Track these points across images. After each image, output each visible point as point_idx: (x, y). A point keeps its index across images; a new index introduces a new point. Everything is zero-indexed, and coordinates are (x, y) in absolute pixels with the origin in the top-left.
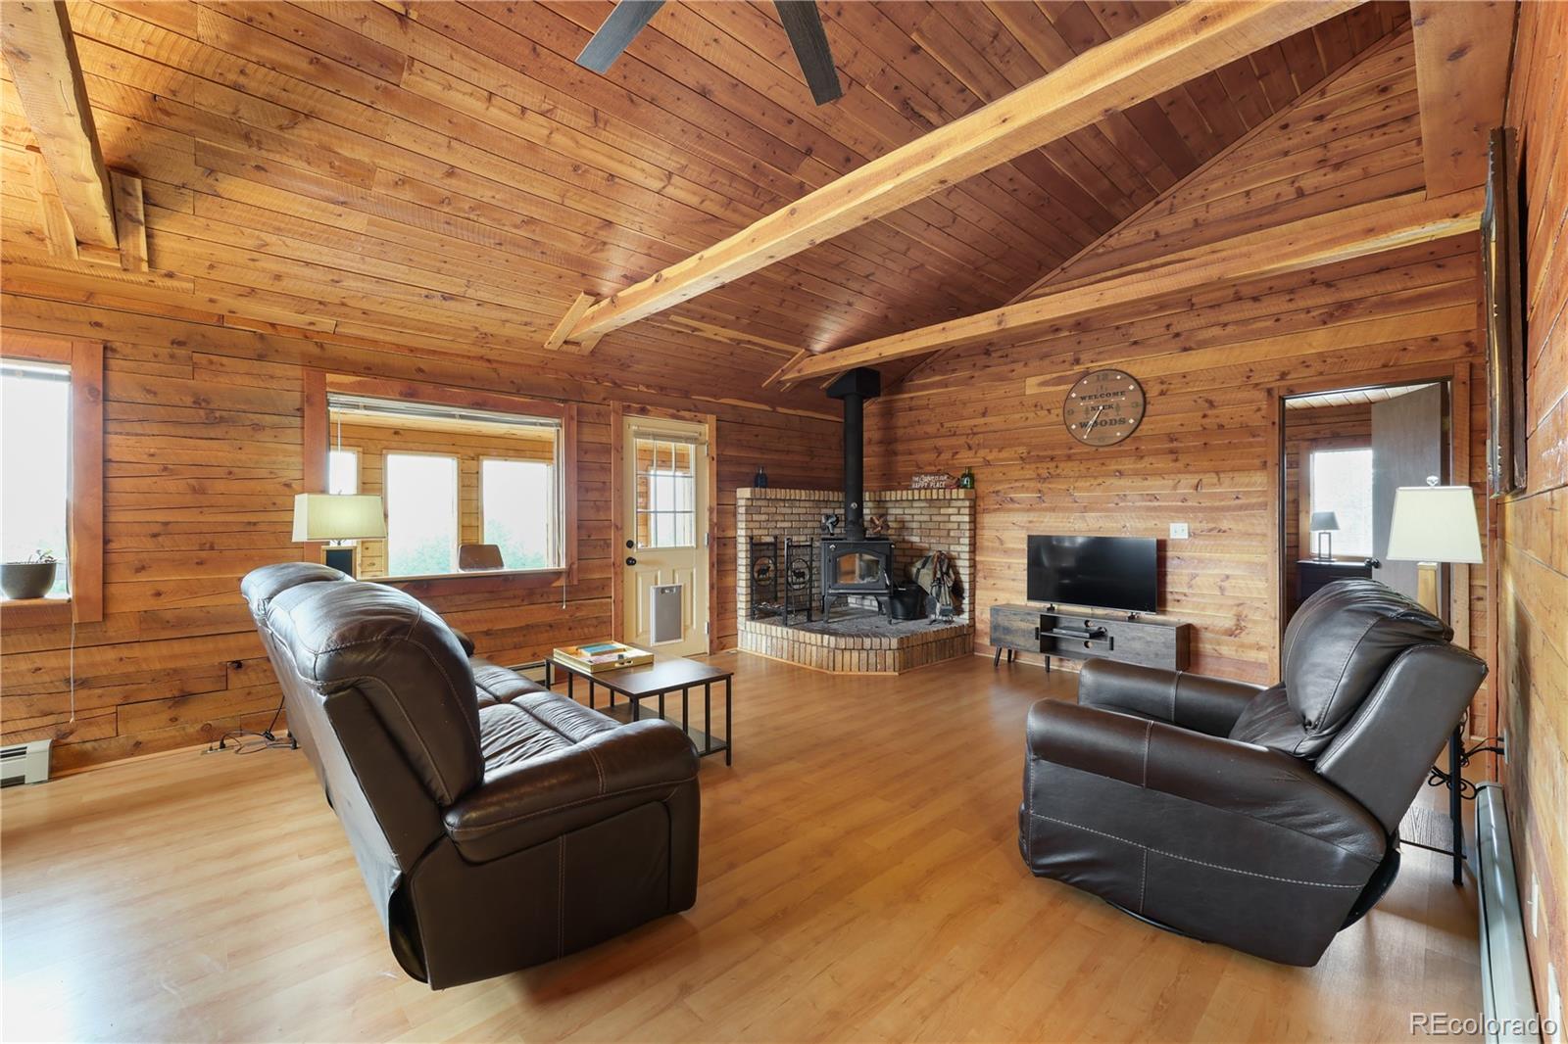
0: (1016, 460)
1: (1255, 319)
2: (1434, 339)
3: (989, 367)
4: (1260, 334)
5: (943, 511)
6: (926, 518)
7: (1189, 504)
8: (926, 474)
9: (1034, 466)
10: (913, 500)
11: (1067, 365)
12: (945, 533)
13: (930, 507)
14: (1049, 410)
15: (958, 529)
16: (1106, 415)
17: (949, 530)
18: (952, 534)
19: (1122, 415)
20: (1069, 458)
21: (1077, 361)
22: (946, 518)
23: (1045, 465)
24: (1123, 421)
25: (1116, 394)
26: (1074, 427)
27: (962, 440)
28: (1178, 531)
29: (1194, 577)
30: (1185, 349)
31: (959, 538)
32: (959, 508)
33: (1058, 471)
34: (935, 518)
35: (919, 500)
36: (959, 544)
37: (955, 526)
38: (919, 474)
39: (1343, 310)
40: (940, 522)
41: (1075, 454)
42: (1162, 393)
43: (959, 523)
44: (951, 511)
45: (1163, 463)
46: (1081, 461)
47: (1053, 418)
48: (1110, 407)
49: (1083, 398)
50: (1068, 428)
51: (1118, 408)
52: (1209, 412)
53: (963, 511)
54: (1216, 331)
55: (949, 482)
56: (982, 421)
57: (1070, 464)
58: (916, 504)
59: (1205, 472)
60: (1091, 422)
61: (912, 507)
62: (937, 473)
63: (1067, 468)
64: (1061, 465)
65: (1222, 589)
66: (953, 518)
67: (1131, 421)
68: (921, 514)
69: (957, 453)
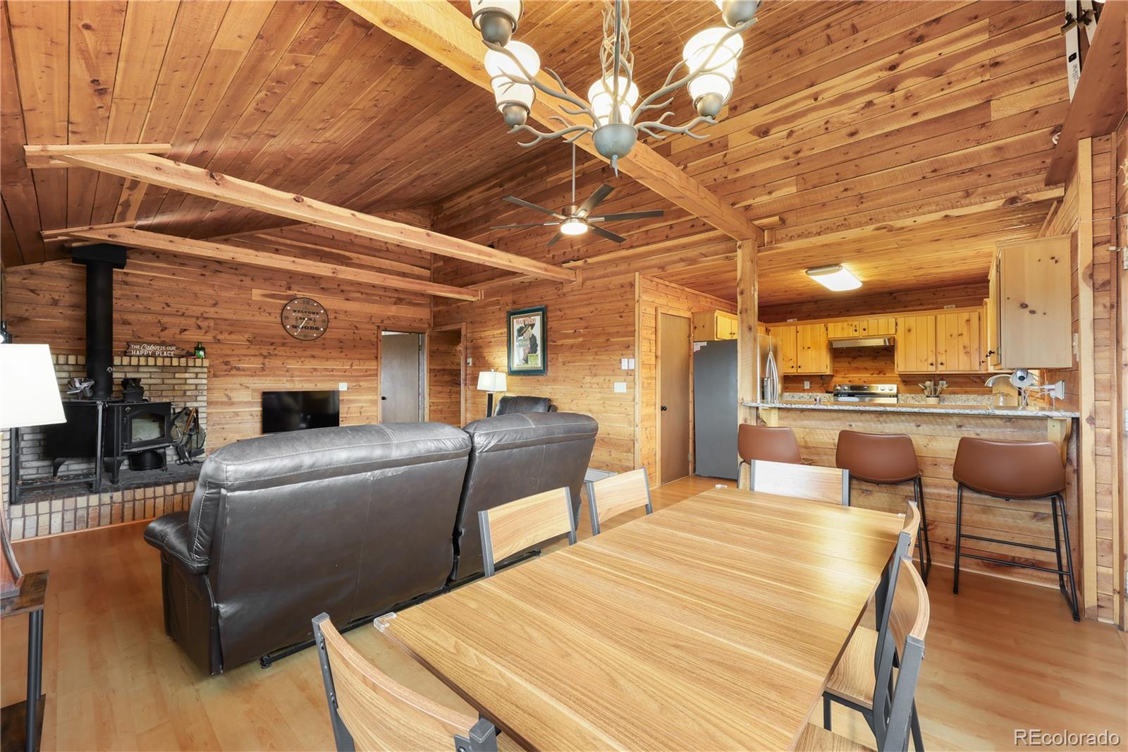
0: (243, 341)
1: (374, 295)
2: (421, 319)
3: (220, 272)
4: (374, 302)
5: (177, 375)
6: (158, 381)
7: (346, 373)
8: (149, 344)
9: (258, 347)
10: (139, 366)
11: (284, 289)
12: (179, 393)
13: (162, 372)
14: (269, 313)
15: (196, 389)
16: (308, 323)
17: (185, 391)
18: (189, 393)
19: (317, 325)
20: (284, 344)
21: (289, 288)
22: (183, 381)
23: (266, 347)
24: (317, 329)
25: (314, 313)
26: (288, 327)
27: (192, 321)
28: (343, 387)
29: (349, 408)
30: (347, 299)
31: (196, 396)
32: (197, 374)
33: (276, 352)
34: (167, 381)
35: (147, 365)
36: (196, 401)
37: (193, 387)
38: (140, 343)
39: (399, 301)
40: (174, 385)
41: (287, 343)
42: (335, 318)
43: (196, 385)
44: (187, 375)
45: (335, 353)
46: (292, 347)
47: (271, 319)
48: (310, 319)
49: (295, 311)
50: (285, 327)
51: (315, 321)
52: (356, 331)
53: (200, 376)
54: (359, 295)
55: (178, 352)
56: (213, 310)
57: (283, 348)
58: (141, 369)
59: (354, 359)
60: (301, 326)
61: (138, 372)
62: (163, 344)
63: (281, 351)
64: (279, 348)
65: (361, 413)
66: (188, 381)
67: (322, 329)
68: (151, 378)
69: (185, 330)
